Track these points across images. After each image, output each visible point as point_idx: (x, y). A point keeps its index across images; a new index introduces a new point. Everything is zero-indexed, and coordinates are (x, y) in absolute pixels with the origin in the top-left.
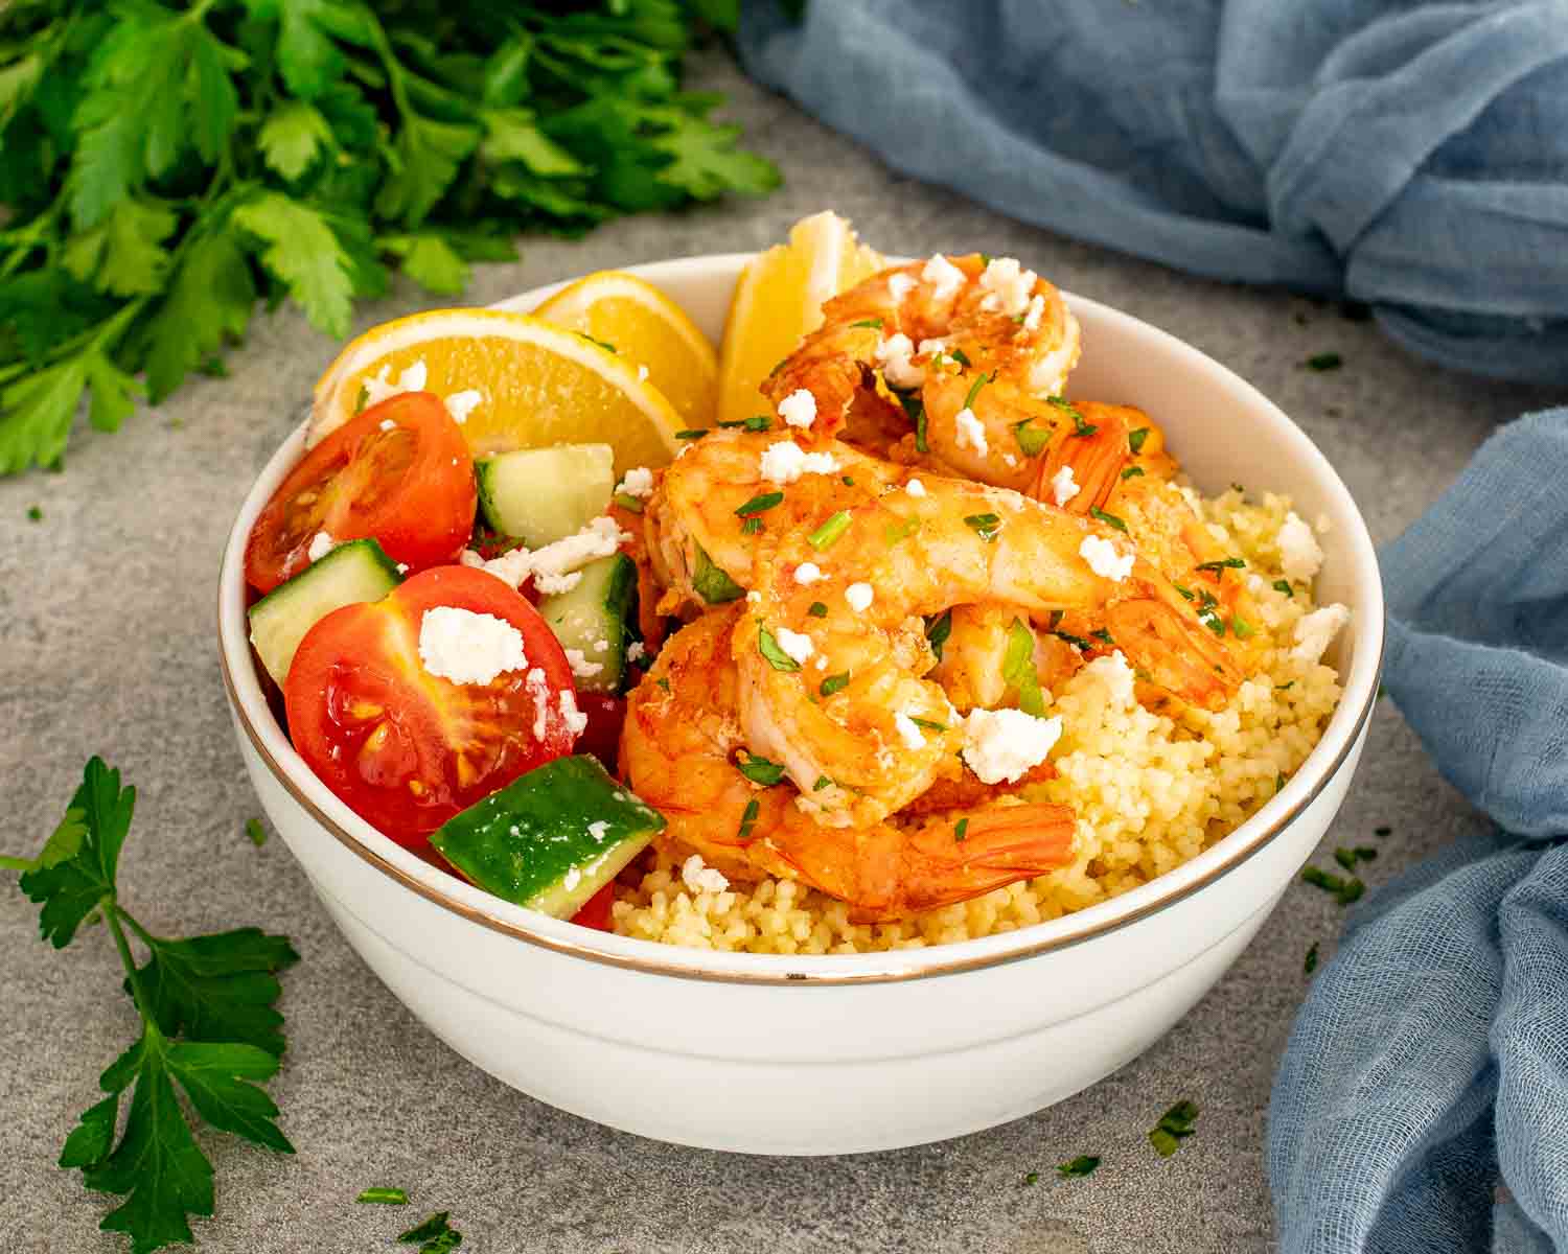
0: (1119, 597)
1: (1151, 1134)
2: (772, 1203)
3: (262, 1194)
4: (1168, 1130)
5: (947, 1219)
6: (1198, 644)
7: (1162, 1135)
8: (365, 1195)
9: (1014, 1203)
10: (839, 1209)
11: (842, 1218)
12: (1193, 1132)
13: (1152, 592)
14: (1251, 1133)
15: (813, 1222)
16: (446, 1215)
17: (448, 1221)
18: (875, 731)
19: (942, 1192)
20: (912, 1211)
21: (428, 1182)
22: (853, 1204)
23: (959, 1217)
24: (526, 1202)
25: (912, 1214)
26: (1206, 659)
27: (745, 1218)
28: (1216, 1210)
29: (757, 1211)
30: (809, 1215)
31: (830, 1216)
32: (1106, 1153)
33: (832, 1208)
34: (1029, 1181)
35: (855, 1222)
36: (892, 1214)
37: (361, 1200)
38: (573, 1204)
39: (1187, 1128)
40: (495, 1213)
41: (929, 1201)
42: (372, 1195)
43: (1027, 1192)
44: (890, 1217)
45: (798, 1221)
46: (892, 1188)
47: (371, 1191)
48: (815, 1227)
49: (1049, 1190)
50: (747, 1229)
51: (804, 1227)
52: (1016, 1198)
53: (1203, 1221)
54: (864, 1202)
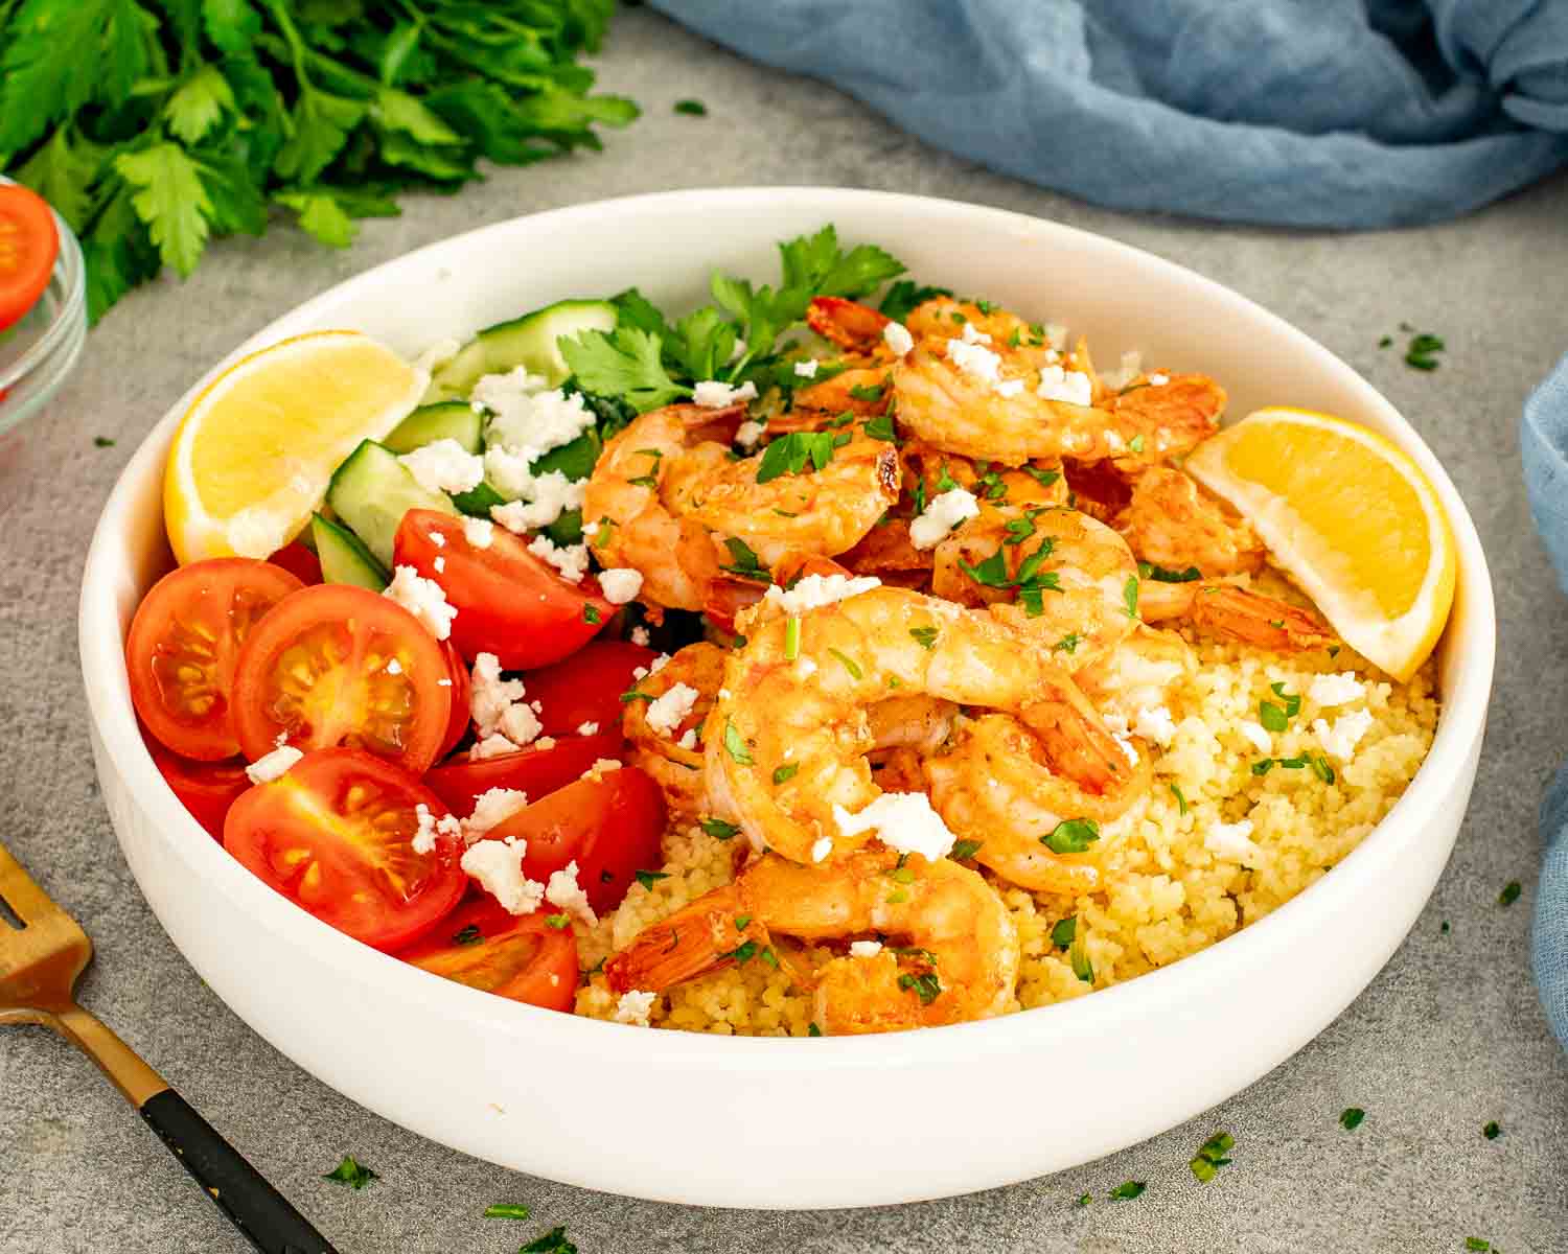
0: (1032, 700)
1: (1191, 1163)
2: (854, 1222)
3: (398, 1209)
4: (1207, 1159)
5: (1009, 1237)
6: (1096, 743)
7: (1201, 1162)
8: (490, 1210)
9: (1069, 1223)
10: (913, 1228)
11: (916, 1236)
12: (1230, 1160)
13: (1061, 696)
14: (1281, 1162)
15: (889, 1240)
16: (563, 1229)
17: (565, 1235)
18: (816, 822)
19: (1005, 1213)
20: (978, 1229)
21: (546, 1200)
22: (926, 1223)
23: (1021, 1235)
24: (634, 1218)
25: (977, 1232)
26: (1103, 758)
27: (828, 1236)
28: (1249, 1231)
29: (840, 1228)
30: (886, 1233)
31: (905, 1233)
32: (1151, 1180)
33: (907, 1226)
34: (1081, 1204)
35: (928, 1239)
36: (961, 1232)
37: (486, 1215)
38: (676, 1220)
39: (1223, 1157)
40: (606, 1227)
41: (994, 1220)
42: (498, 1211)
43: (1080, 1214)
44: (958, 1235)
45: (877, 1238)
46: (961, 1209)
47: (496, 1207)
48: (891, 1243)
49: (1100, 1213)
50: (831, 1245)
51: (882, 1243)
52: (1071, 1218)
53: (1238, 1241)
54: (935, 1221)
